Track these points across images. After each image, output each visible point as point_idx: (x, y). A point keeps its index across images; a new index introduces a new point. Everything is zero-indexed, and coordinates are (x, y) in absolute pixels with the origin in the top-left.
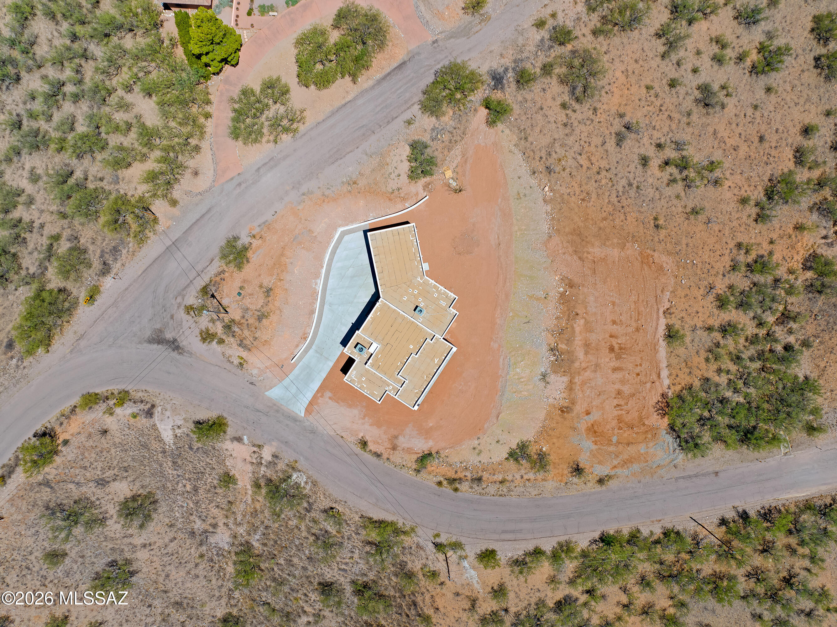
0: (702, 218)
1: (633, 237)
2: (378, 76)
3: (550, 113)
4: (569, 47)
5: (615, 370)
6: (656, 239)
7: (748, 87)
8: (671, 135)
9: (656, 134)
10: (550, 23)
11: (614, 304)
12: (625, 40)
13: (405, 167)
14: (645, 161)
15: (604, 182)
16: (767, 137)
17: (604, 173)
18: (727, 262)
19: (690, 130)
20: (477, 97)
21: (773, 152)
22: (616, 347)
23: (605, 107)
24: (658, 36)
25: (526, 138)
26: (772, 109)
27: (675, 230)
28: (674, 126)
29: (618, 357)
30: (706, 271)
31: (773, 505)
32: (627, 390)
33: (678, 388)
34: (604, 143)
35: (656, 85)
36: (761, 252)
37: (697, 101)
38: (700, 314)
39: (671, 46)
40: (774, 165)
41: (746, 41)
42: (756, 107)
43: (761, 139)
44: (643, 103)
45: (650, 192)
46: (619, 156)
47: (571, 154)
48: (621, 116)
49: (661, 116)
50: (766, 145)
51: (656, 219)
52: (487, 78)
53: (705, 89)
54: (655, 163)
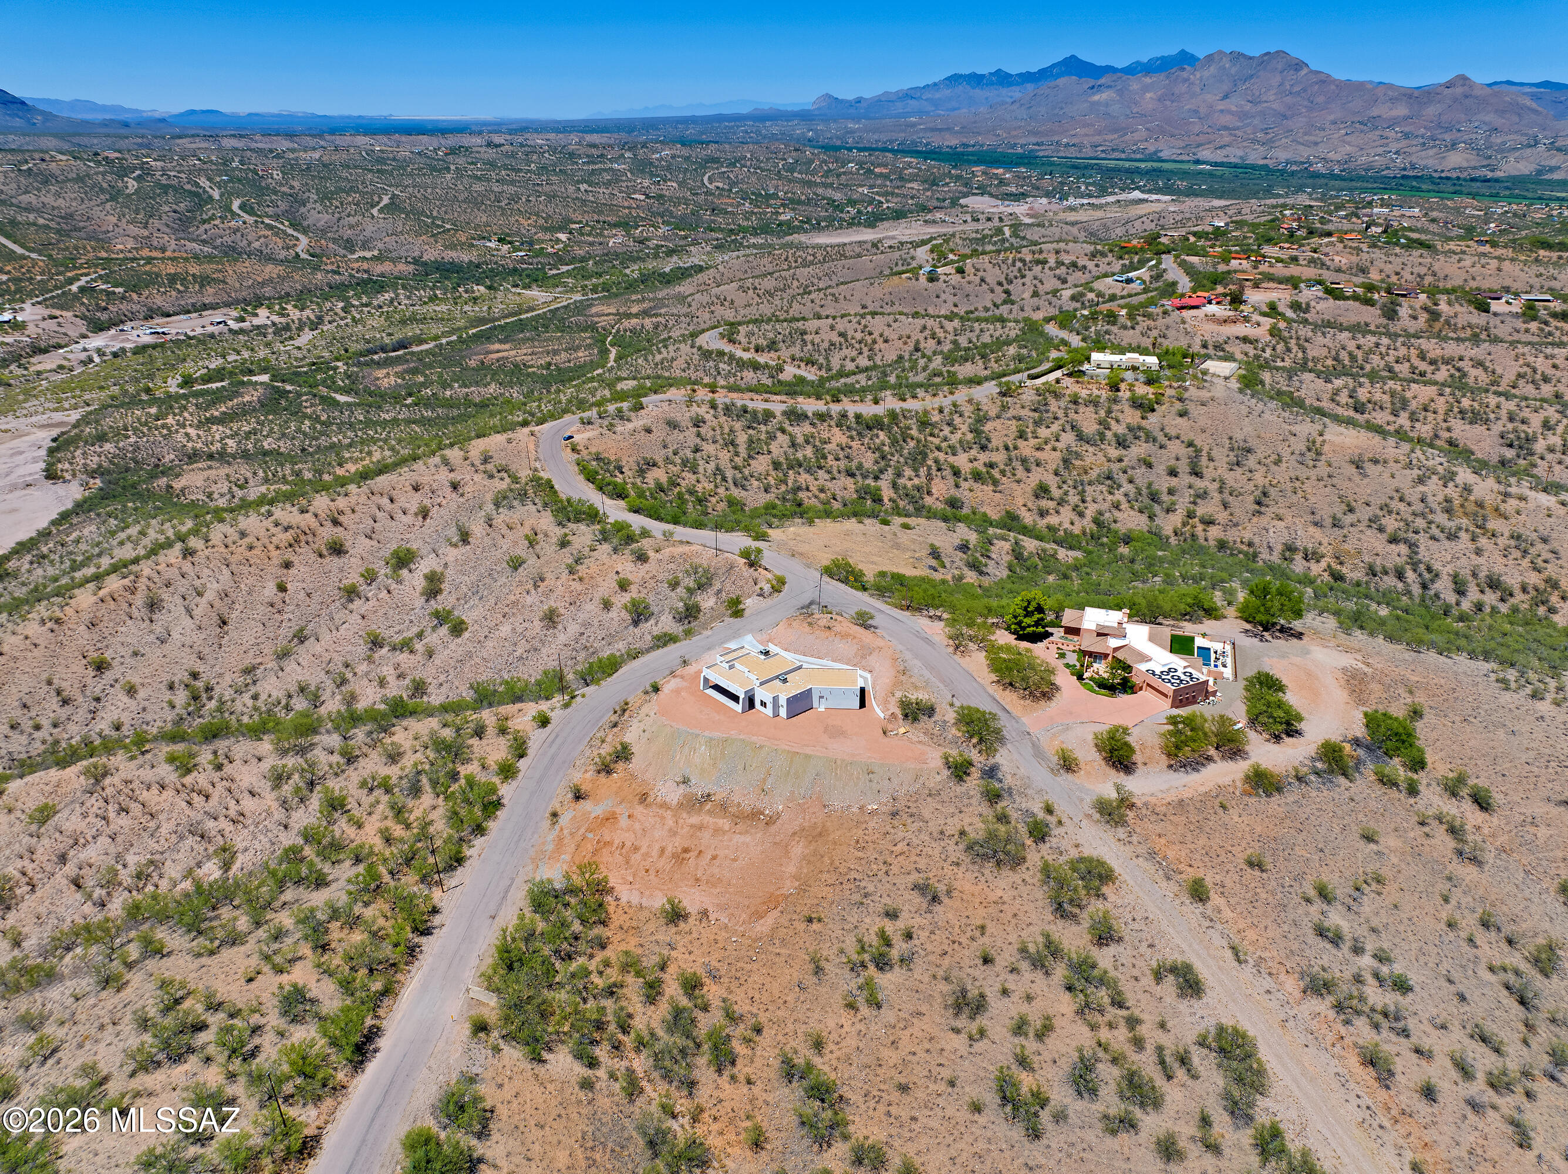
0: (810, 980)
1: (805, 891)
2: (998, 697)
3: (956, 818)
4: (1029, 842)
5: (663, 850)
6: (795, 917)
7: (982, 1074)
8: (923, 953)
9: (924, 934)
10: (1052, 820)
11: (735, 860)
12: (1040, 904)
13: (913, 697)
14: (892, 915)
15: (875, 867)
16: (906, 1099)
17: (884, 868)
18: (742, 1007)
19: (926, 979)
20: (974, 755)
21: (882, 1108)
22: (687, 856)
23: (960, 875)
24: (1049, 943)
25: (930, 795)
26: (949, 1112)
27: (801, 942)
28: (932, 958)
29: (675, 856)
30: (738, 975)
31: (417, 963)
32: (636, 858)
33: (611, 909)
34: (918, 870)
35: (985, 940)
36: (739, 1062)
37: (964, 992)
38: (687, 956)
39: (1038, 963)
40: (863, 1107)
41: (1049, 1076)
42: (952, 1084)
43: (904, 1088)
44: (964, 921)
45: (853, 920)
46: (902, 887)
47: (909, 835)
48: (949, 892)
49: (947, 941)
50: (895, 1096)
51: (819, 920)
52: (992, 761)
53: (979, 1006)
54: (890, 927)
